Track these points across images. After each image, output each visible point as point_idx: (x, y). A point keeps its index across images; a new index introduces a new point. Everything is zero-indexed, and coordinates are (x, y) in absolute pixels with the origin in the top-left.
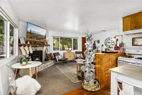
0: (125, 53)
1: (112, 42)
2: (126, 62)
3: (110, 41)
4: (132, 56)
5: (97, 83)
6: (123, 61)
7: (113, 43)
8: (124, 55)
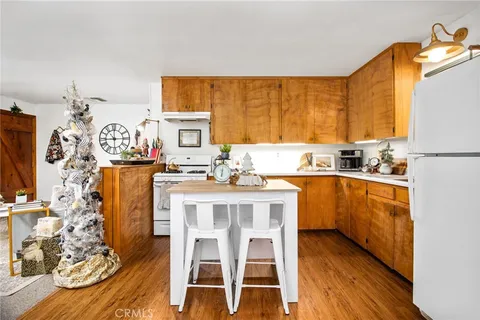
0: (165, 165)
1: (123, 139)
2: (172, 183)
3: (118, 135)
4: (180, 168)
5: (112, 253)
6: (166, 182)
7: (126, 142)
8: (163, 168)
